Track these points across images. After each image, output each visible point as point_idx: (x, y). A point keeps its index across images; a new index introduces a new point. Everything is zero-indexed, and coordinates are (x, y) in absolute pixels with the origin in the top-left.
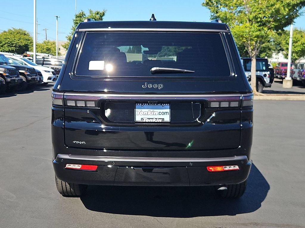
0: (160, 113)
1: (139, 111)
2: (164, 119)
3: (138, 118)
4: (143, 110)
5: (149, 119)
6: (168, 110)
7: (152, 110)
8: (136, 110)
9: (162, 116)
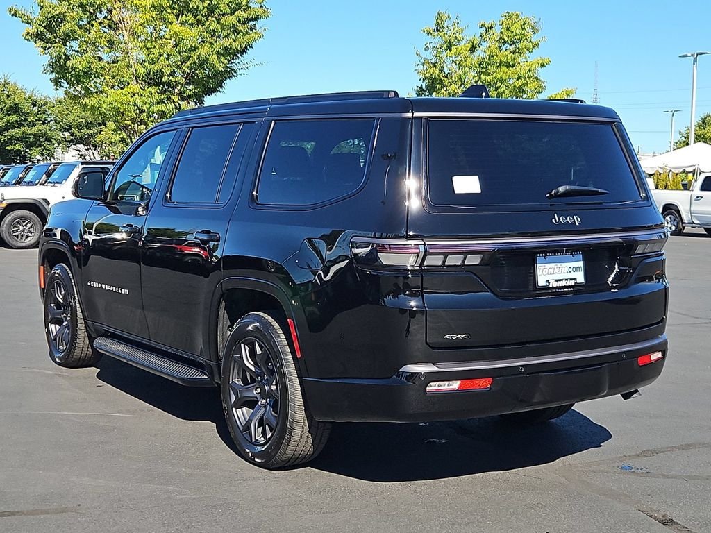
0: (570, 270)
1: (542, 268)
2: (575, 279)
3: (541, 282)
4: (548, 266)
5: (557, 281)
6: (581, 264)
7: (559, 265)
8: (538, 265)
9: (572, 275)
